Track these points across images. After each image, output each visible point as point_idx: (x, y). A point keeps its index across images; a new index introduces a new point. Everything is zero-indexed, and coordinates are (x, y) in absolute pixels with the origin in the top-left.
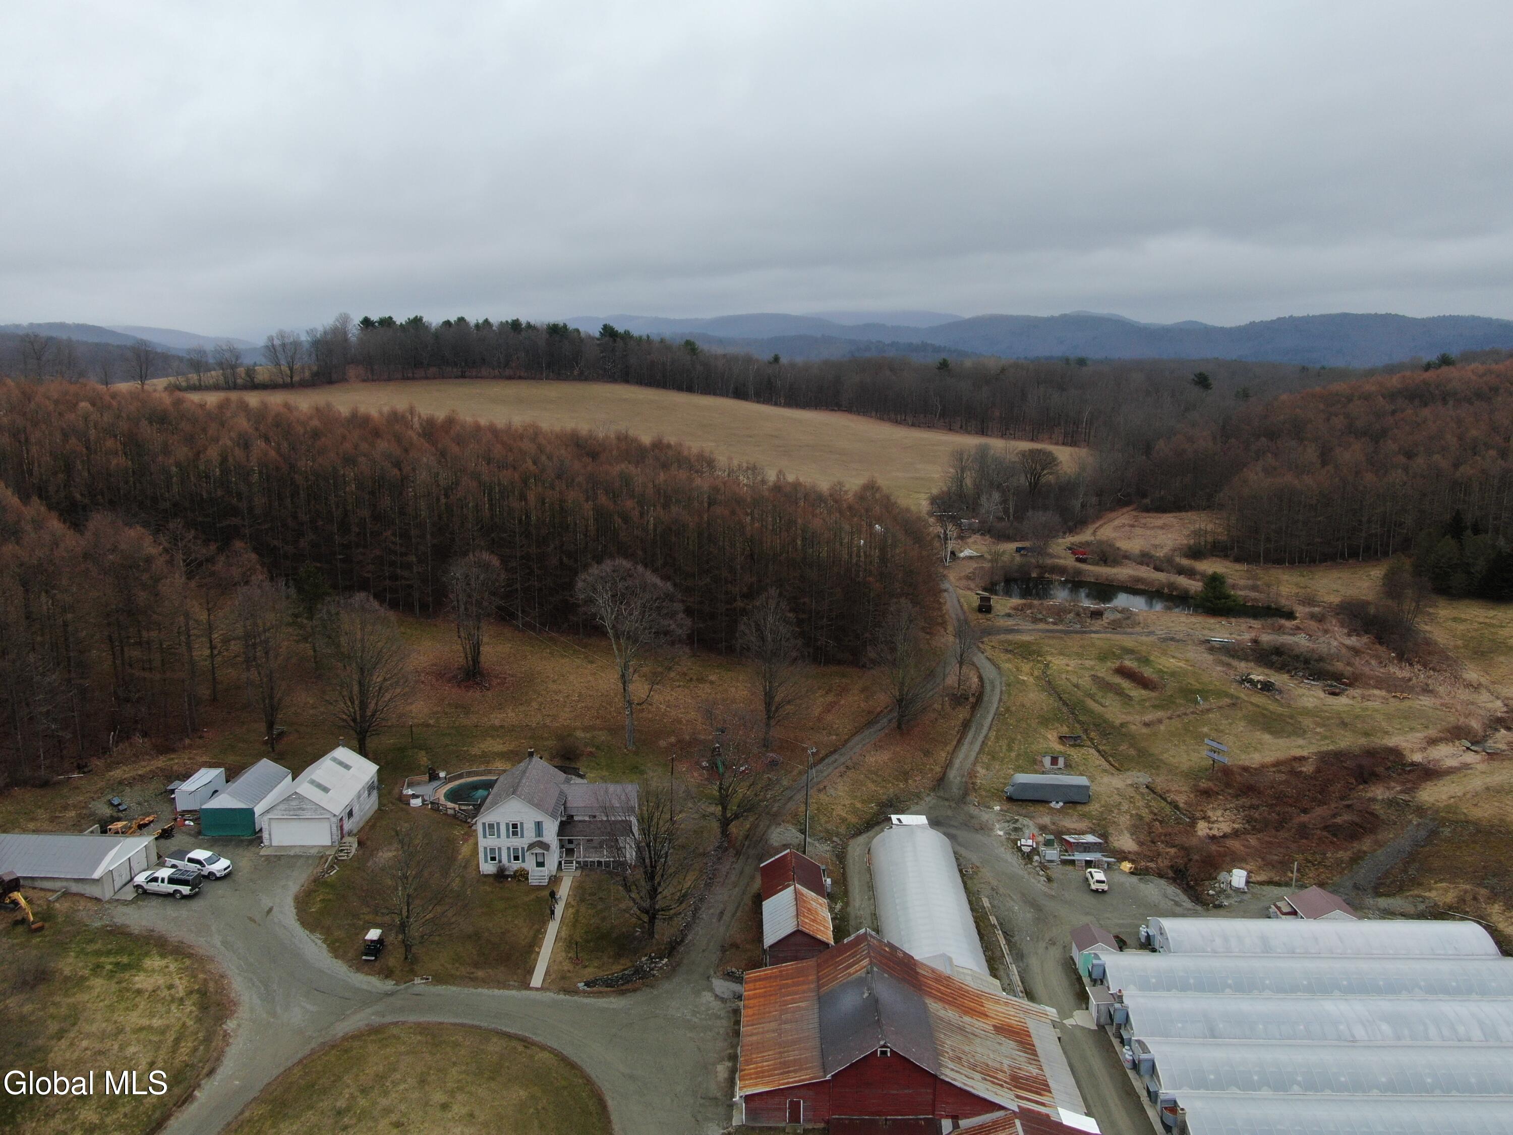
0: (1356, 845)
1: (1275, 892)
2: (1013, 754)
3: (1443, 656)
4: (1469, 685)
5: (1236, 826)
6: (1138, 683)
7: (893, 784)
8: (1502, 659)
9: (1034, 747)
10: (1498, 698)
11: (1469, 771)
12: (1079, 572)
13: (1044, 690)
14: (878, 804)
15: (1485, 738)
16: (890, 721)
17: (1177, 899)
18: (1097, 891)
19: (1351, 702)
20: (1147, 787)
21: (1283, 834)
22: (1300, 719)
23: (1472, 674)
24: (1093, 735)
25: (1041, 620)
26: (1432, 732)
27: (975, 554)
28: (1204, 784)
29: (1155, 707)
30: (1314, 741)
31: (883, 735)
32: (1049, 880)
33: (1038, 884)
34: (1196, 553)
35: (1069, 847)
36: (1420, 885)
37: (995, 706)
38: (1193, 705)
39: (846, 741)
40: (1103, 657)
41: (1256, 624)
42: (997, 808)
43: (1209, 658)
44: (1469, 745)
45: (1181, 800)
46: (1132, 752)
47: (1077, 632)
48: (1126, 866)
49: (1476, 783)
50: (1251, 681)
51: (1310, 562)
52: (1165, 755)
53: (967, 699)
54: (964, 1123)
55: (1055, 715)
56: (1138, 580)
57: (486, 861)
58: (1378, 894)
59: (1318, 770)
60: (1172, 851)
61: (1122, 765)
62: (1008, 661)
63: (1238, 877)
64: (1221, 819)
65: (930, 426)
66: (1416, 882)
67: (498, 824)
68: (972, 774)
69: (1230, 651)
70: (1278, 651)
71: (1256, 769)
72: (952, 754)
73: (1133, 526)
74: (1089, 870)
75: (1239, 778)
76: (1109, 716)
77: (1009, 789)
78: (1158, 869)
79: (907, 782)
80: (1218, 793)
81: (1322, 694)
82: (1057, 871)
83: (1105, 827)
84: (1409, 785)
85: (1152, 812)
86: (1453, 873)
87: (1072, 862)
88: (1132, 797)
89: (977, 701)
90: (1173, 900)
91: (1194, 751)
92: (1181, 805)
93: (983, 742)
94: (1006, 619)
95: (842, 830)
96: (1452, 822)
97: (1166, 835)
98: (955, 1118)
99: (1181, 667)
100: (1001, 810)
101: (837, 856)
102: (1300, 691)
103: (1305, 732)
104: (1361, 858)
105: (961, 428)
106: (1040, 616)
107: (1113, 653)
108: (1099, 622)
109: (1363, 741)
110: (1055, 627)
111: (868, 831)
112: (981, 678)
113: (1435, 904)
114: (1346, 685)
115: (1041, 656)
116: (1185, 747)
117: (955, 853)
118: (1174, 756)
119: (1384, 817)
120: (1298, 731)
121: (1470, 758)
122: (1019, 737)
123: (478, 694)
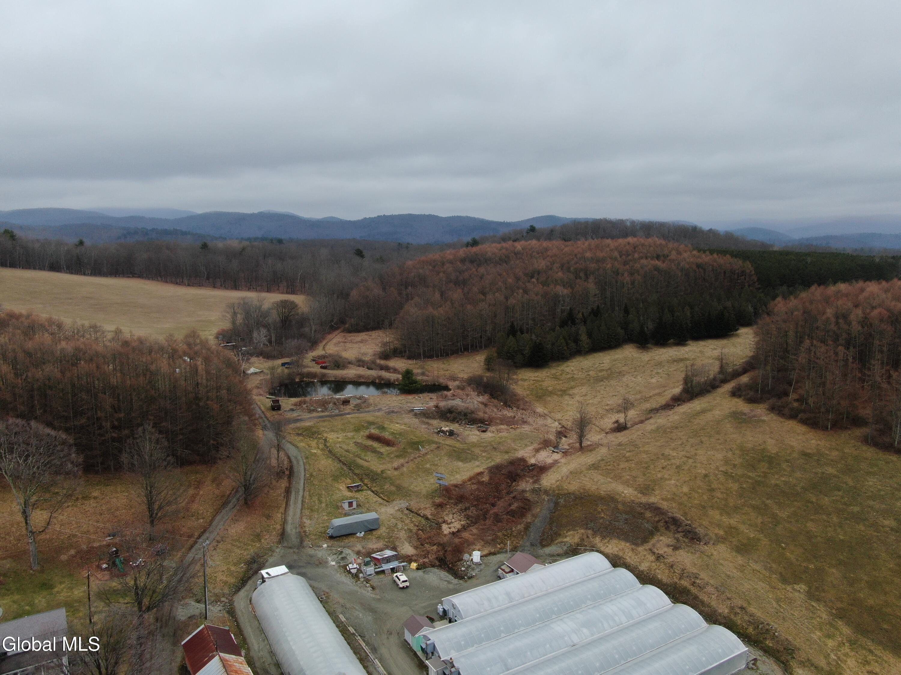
0: (524, 520)
1: (495, 559)
2: (323, 505)
3: (524, 401)
4: (541, 415)
5: (462, 523)
6: (383, 443)
7: (252, 545)
8: (549, 399)
9: (335, 497)
10: (555, 421)
11: (559, 464)
12: (324, 375)
13: (328, 457)
14: (246, 564)
15: (558, 444)
16: (238, 500)
17: (447, 579)
18: (403, 588)
19: (493, 435)
20: (407, 509)
21: (488, 522)
22: (473, 449)
23: (540, 409)
24: (366, 481)
25: (313, 410)
26: (536, 446)
27: (258, 370)
28: (438, 500)
29: (398, 457)
30: (483, 461)
31: (236, 511)
32: (373, 588)
33: (368, 593)
34: (385, 356)
35: (377, 562)
36: (560, 535)
37: (303, 474)
38: (417, 452)
40: (357, 430)
41: (433, 396)
42: (325, 546)
43: (415, 421)
44: (553, 449)
45: (428, 513)
46: (393, 489)
47: (337, 415)
48: (414, 565)
49: (565, 470)
50: (443, 432)
51: (446, 356)
52: (412, 487)
53: (284, 473)
55: (341, 473)
56: (360, 376)
58: (543, 546)
59: (491, 478)
60: (435, 547)
61: (389, 498)
62: (302, 441)
63: (476, 556)
64: (453, 520)
65: (200, 285)
66: (558, 535)
68: (302, 525)
69: (425, 415)
70: (450, 411)
71: (461, 485)
72: (285, 514)
73: (345, 342)
74: (395, 575)
75: (454, 492)
76: (373, 468)
77: (330, 532)
78: (430, 561)
79: (261, 542)
80: (446, 505)
81: (478, 433)
82: (376, 580)
83: (393, 542)
84: (535, 478)
85: (415, 525)
86: (573, 525)
87: (383, 572)
88: (401, 518)
89: (290, 472)
90: (446, 581)
91: (426, 480)
92: (430, 517)
93: (302, 501)
94: (291, 413)
95: (226, 591)
96: (562, 495)
97: (428, 539)
99: (403, 429)
100: (328, 547)
101: (228, 612)
102: (467, 433)
103: (477, 457)
104: (529, 527)
105: (221, 286)
106: (312, 408)
107: (363, 426)
108: (348, 407)
109: (506, 457)
110: (323, 414)
111: (244, 586)
112: (288, 457)
113: (571, 545)
114: (486, 425)
115: (320, 434)
116: (420, 479)
117: (311, 586)
118: (416, 486)
119: (532, 500)
120: (475, 458)
121: (556, 456)
122: (323, 492)
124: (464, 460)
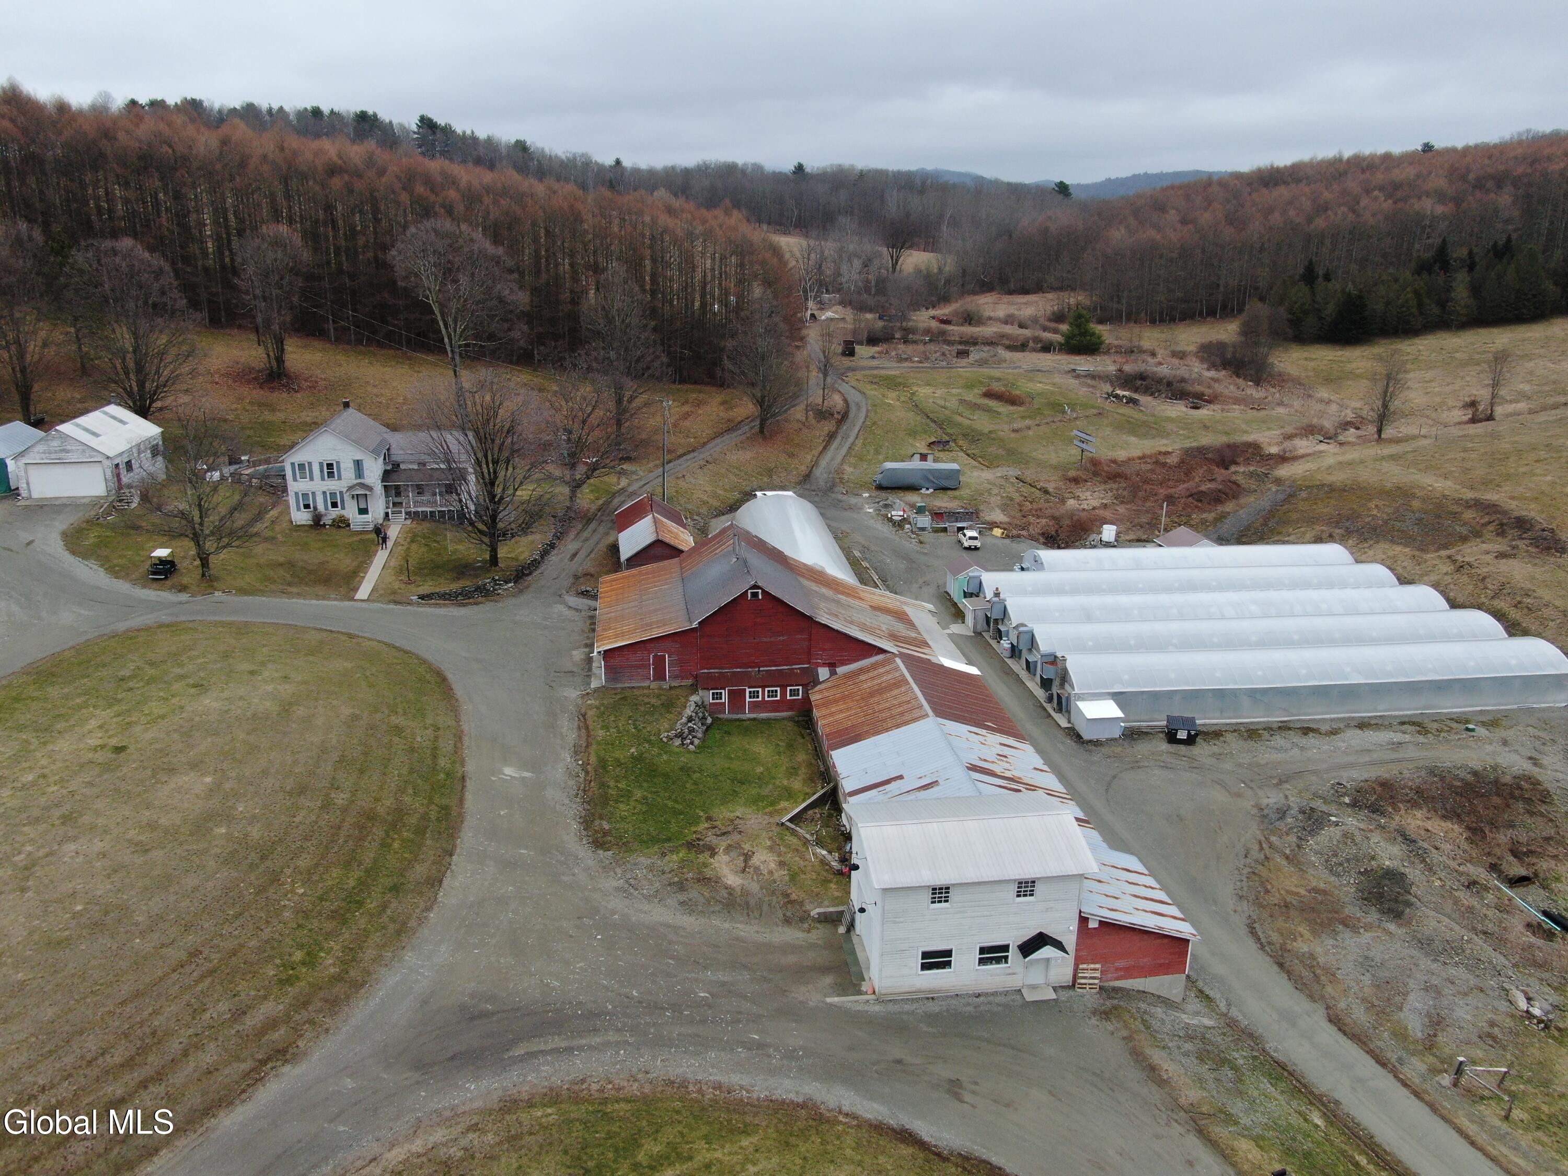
0: (1220, 508)
3: (1298, 382)
4: (1321, 401)
5: (1105, 501)
6: (1006, 402)
7: (756, 478)
8: (1350, 382)
9: (903, 452)
10: (1346, 409)
11: (1322, 455)
12: (943, 332)
13: (910, 411)
14: (740, 493)
15: (1336, 434)
16: (752, 428)
18: (969, 548)
19: (1212, 413)
20: (1016, 478)
22: (1163, 424)
23: (1323, 393)
24: (961, 443)
25: (906, 360)
26: (1289, 430)
27: (836, 317)
28: (1072, 474)
29: (1022, 417)
30: (1178, 440)
31: (744, 438)
32: (922, 542)
33: (911, 545)
34: (1059, 318)
35: (939, 518)
36: (1279, 533)
37: (862, 420)
38: (1060, 415)
39: (705, 444)
40: (969, 386)
41: (1120, 359)
42: (866, 494)
43: (1074, 382)
44: (1322, 438)
45: (1050, 486)
46: (1001, 452)
47: (943, 368)
48: (999, 532)
49: (1331, 461)
50: (1116, 397)
51: (1170, 321)
52: (1034, 454)
53: (832, 415)
54: (841, 670)
55: (923, 428)
56: (1003, 336)
57: (299, 509)
59: (1182, 461)
60: (1043, 521)
61: (991, 462)
62: (875, 389)
63: (1108, 531)
64: (1090, 497)
65: (785, 233)
67: (310, 464)
68: (839, 472)
69: (1095, 377)
70: (1142, 377)
71: (1122, 461)
72: (818, 457)
73: (997, 302)
74: (962, 532)
75: (1106, 468)
76: (977, 427)
77: (878, 477)
78: (1029, 535)
79: (771, 477)
80: (1086, 481)
81: (1184, 409)
82: (929, 536)
83: (975, 505)
84: (1267, 466)
85: (1022, 495)
87: (945, 530)
88: (1002, 485)
89: (843, 417)
91: (1062, 449)
92: (1051, 490)
93: (850, 448)
94: (868, 360)
95: (704, 510)
96: (1307, 487)
97: (1036, 511)
98: (832, 666)
99: (1048, 389)
100: (870, 496)
101: (699, 529)
102: (1164, 407)
103: (1169, 434)
104: (1225, 517)
105: (818, 236)
106: (905, 357)
107: (981, 382)
108: (966, 360)
109: (1224, 439)
110: (921, 365)
111: (731, 513)
112: (846, 401)
114: (1207, 401)
115: (907, 386)
116: (1053, 448)
118: (1042, 454)
119: (1245, 486)
120: (1162, 433)
121: (1322, 447)
122: (886, 444)
123: (285, 395)
124: (1144, 436)
